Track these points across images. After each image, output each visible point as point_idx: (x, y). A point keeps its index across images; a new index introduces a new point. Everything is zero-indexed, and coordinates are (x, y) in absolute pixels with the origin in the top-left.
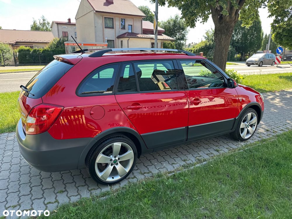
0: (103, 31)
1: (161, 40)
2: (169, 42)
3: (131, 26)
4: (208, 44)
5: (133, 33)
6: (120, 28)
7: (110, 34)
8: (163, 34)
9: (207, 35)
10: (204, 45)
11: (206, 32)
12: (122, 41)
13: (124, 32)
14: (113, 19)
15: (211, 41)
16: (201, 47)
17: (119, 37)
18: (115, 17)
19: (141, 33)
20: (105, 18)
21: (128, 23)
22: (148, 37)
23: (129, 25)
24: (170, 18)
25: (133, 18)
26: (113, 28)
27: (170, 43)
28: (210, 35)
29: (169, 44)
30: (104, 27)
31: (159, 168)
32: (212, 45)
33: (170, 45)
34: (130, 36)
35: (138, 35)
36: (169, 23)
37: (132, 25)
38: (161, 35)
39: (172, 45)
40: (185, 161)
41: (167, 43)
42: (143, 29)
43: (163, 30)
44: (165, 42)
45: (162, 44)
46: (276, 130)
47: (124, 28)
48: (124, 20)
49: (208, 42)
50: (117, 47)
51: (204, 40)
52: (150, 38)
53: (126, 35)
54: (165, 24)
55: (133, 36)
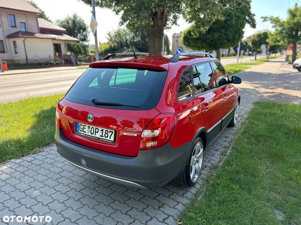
1: (63, 41)
2: (74, 43)
3: (24, 24)
4: (113, 45)
5: (28, 32)
6: (9, 26)
8: (64, 35)
9: (109, 36)
10: (108, 46)
11: (108, 33)
12: (14, 42)
13: (15, 30)
15: (115, 43)
16: (107, 49)
17: (9, 37)
19: (38, 32)
21: (20, 20)
22: (49, 37)
23: (21, 22)
24: (68, 16)
25: (25, 15)
27: (76, 44)
29: (74, 45)
31: (208, 161)
32: (117, 46)
33: (76, 46)
34: (26, 35)
35: (36, 35)
36: (68, 23)
37: (25, 23)
38: (62, 35)
39: (78, 46)
40: (217, 150)
41: (72, 45)
42: (40, 28)
43: (64, 30)
44: (70, 43)
45: (66, 45)
46: (242, 115)
47: (15, 27)
48: (13, 16)
49: (112, 43)
50: (8, 49)
51: (107, 41)
52: (52, 38)
53: (20, 35)
54: (64, 23)
55: (30, 36)
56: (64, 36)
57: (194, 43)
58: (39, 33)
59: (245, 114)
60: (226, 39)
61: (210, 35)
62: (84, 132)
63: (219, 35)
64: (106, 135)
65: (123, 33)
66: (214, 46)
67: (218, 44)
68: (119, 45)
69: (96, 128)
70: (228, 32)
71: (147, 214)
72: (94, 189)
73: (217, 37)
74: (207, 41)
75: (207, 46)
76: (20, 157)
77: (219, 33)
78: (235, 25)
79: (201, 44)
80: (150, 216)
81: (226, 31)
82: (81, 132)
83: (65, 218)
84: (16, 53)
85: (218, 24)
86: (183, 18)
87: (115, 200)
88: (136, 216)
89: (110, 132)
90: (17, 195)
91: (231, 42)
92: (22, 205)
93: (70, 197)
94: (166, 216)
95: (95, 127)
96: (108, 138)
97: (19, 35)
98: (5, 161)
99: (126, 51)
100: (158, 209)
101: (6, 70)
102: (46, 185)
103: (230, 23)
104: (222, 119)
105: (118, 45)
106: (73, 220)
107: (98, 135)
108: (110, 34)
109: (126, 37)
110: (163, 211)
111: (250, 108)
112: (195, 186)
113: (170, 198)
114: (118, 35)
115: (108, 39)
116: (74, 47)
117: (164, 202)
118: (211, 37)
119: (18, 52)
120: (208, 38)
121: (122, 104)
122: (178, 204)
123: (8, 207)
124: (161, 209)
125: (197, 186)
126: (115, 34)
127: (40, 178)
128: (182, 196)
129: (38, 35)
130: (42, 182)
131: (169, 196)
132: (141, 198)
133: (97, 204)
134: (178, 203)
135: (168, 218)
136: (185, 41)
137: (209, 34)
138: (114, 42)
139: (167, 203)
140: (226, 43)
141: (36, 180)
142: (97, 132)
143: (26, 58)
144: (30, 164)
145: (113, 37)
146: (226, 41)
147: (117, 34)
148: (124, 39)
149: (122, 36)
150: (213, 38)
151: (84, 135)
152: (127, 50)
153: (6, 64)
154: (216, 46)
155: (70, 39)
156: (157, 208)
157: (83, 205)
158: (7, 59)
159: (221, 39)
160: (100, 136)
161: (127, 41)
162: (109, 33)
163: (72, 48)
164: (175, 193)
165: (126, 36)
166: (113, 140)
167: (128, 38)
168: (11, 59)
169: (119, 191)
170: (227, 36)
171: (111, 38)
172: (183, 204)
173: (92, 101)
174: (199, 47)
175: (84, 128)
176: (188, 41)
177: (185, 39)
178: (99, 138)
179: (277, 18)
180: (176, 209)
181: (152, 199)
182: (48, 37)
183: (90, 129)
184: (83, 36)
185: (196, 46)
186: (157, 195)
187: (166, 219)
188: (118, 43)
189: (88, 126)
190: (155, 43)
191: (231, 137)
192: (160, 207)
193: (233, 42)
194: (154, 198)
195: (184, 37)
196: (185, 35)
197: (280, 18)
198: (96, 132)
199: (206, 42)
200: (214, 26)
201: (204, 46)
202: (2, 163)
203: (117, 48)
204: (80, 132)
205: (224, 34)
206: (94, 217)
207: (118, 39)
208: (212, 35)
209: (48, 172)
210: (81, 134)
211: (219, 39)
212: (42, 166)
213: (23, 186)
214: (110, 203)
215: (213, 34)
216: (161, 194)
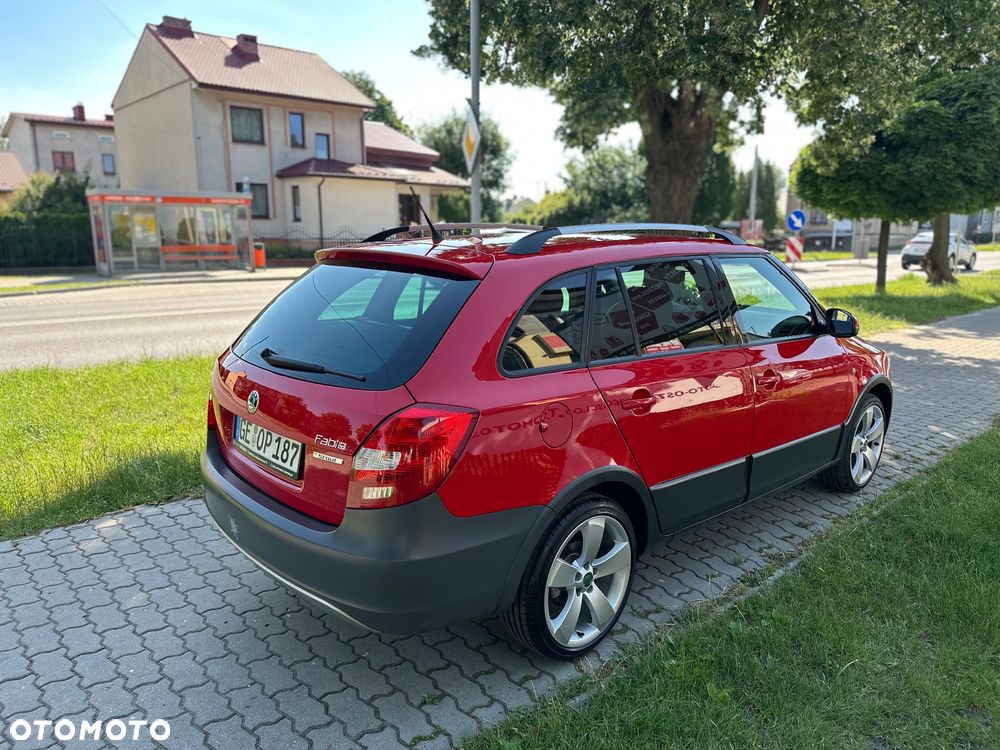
0: (227, 152)
1: (428, 188)
2: (456, 194)
3: (325, 138)
4: (577, 200)
5: (334, 161)
6: (286, 143)
7: (252, 163)
8: (433, 168)
9: (570, 172)
10: (562, 204)
11: (568, 161)
12: (295, 189)
13: (300, 156)
14: (260, 111)
15: (585, 192)
16: (557, 212)
17: (284, 174)
18: (268, 105)
19: (360, 161)
20: (232, 107)
21: (315, 126)
22: (388, 177)
23: (318, 134)
24: (452, 113)
25: (332, 113)
26: (262, 142)
27: (461, 198)
28: (579, 172)
29: (457, 200)
30: (230, 139)
31: (679, 594)
32: (590, 204)
33: (461, 204)
34: (326, 171)
35: (352, 169)
36: (450, 132)
37: (328, 136)
38: (427, 169)
39: (465, 202)
40: (736, 564)
41: (450, 199)
42: (369, 148)
43: (435, 153)
44: (445, 193)
45: (436, 199)
46: (917, 455)
47: (303, 146)
48: (299, 117)
49: (577, 195)
50: (279, 208)
51: (561, 187)
52: (395, 178)
53: (311, 168)
54: (437, 135)
55: (336, 171)
56: (432, 171)
57: (836, 191)
58: (363, 164)
59: (932, 453)
60: (962, 177)
61: (898, 165)
62: (246, 441)
63: (934, 163)
64: (285, 456)
65: (613, 159)
66: (915, 202)
67: (927, 194)
68: (598, 198)
69: (268, 434)
70: (970, 153)
71: (377, 712)
72: (280, 617)
73: (925, 171)
74: (884, 186)
75: (883, 203)
76: (160, 501)
77: (931, 156)
79: (862, 196)
80: (383, 720)
81: (961, 148)
82: (242, 441)
83: (164, 676)
84: (297, 219)
85: (930, 126)
86: (788, 109)
87: (316, 656)
88: (344, 710)
89: (293, 446)
90: (94, 596)
91: (982, 190)
92: (90, 622)
93: (208, 626)
94: (428, 731)
95: (265, 431)
96: (287, 465)
97: (308, 170)
98: (120, 508)
99: (617, 218)
100: (419, 708)
101: (261, 267)
102: (172, 584)
103: (976, 119)
104: (754, 456)
105: (594, 199)
106: (177, 686)
108: (574, 164)
109: (622, 176)
110: (428, 716)
111: (968, 434)
112: (581, 663)
113: (477, 683)
114: (597, 169)
115: (566, 180)
116: (456, 204)
117: (449, 691)
118: (900, 171)
119: (302, 220)
121: (326, 368)
122: (489, 706)
123: (57, 623)
124: (427, 708)
125: (590, 664)
126: (588, 165)
127: (171, 563)
128: (520, 684)
129: (358, 170)
130: (167, 574)
131: (476, 676)
132: (390, 666)
133: (262, 657)
134: (493, 700)
135: (431, 738)
136: (804, 187)
137: (895, 160)
138: (582, 190)
139: (455, 695)
140: (959, 194)
141: (158, 566)
142: (269, 445)
143: (318, 236)
144: (171, 522)
145: (583, 173)
146: (959, 185)
147: (594, 164)
148: (617, 179)
149: (610, 172)
150: (908, 174)
151: (246, 450)
152: (622, 215)
153: (263, 251)
155: (448, 183)
156: (416, 703)
157: (226, 652)
158: (269, 236)
159: (939, 177)
160: (274, 456)
161: (624, 186)
162: (572, 162)
163: (450, 207)
164: (503, 670)
165: (624, 170)
166: (296, 471)
167: (629, 175)
168: (278, 236)
169: (341, 633)
170: (965, 170)
171: (575, 176)
172: (505, 707)
173: (263, 355)
174: (855, 204)
175: (247, 430)
176: (813, 184)
177: (805, 180)
178: (270, 462)
180: (474, 717)
181: (421, 674)
182: (385, 174)
183: (257, 435)
184: (491, 171)
185: (841, 203)
186: (442, 664)
187: (425, 739)
188: (596, 193)
189: (254, 425)
190: (671, 192)
191: (823, 525)
192: (425, 703)
193: (988, 188)
194: (427, 674)
195: (799, 174)
196: (803, 166)
198: (266, 445)
199: (882, 191)
200: (913, 133)
201: (874, 203)
202: (112, 510)
203: (591, 208)
204: (240, 440)
205: (954, 159)
206: (232, 690)
207: (597, 181)
208: (904, 163)
209: (200, 549)
210: (241, 447)
211: (934, 179)
212: (194, 532)
213: (120, 577)
214: (297, 662)
215: (908, 160)
216: (456, 665)
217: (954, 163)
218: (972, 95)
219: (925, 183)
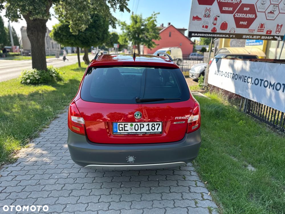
60: (97, 37)
62: (125, 130)
64: (153, 128)
67: (90, 41)
69: (140, 124)
70: (98, 32)
71: (183, 186)
72: (121, 187)
74: (80, 38)
75: (80, 43)
78: (102, 26)
79: (75, 41)
80: (186, 186)
81: (96, 30)
82: (122, 131)
87: (150, 187)
89: (157, 124)
93: (109, 202)
94: (194, 182)
95: (138, 124)
102: (66, 205)
107: (144, 130)
110: (189, 180)
113: (182, 170)
117: (182, 174)
120: (81, 35)
128: (186, 166)
130: (55, 204)
132: (166, 178)
133: (140, 197)
134: (190, 171)
135: (197, 183)
136: (56, 37)
139: (185, 174)
140: (97, 42)
142: (143, 128)
146: (97, 40)
150: (86, 36)
151: (127, 133)
154: (88, 44)
157: (130, 202)
159: (92, 37)
160: (147, 130)
166: (161, 131)
169: (143, 180)
170: (98, 35)
172: (193, 171)
175: (125, 127)
176: (59, 37)
177: (56, 35)
179: (124, 22)
180: (193, 175)
181: (173, 175)
183: (133, 127)
185: (69, 42)
186: (172, 171)
189: (129, 124)
192: (184, 179)
196: (55, 31)
197: (126, 22)
198: (141, 128)
201: (78, 43)
204: (119, 131)
205: (95, 33)
210: (122, 133)
211: (91, 37)
214: (150, 191)
217: (95, 34)
218: (96, 16)
219: (89, 38)
